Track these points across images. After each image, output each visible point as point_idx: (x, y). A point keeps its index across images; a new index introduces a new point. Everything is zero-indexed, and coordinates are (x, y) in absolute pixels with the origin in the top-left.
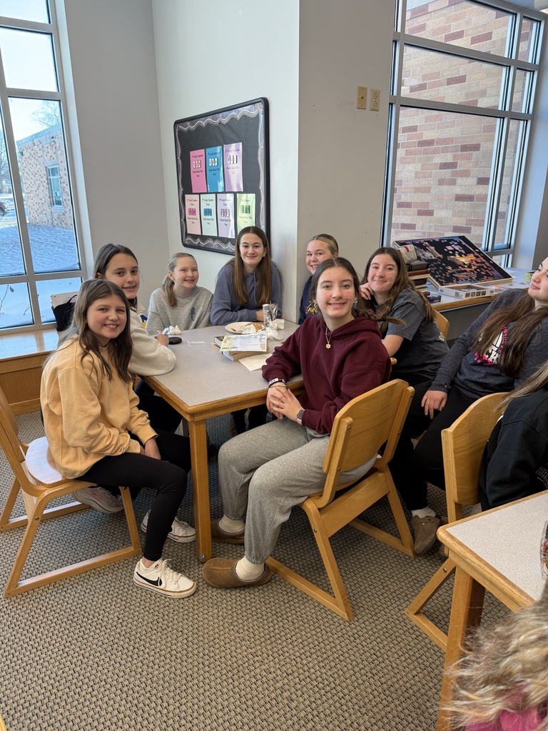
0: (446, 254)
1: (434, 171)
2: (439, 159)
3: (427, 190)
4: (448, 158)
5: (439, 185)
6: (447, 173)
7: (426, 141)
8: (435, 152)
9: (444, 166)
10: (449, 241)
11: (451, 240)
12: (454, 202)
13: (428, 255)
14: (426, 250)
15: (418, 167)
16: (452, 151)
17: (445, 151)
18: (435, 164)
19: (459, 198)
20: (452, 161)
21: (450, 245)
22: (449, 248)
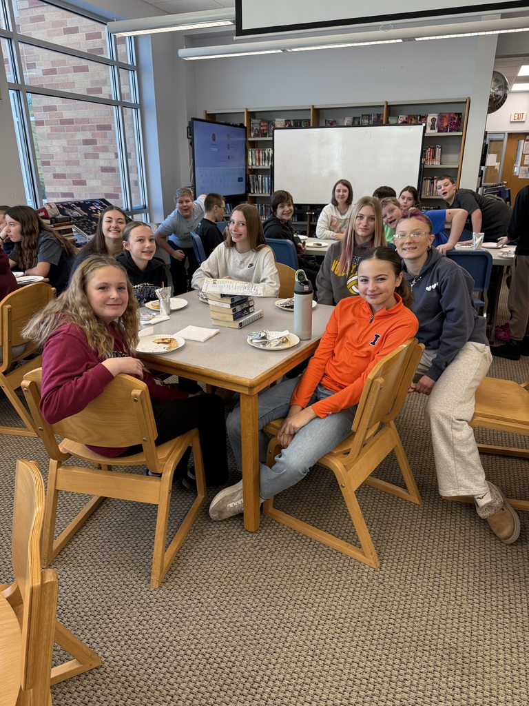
0: (91, 212)
1: (79, 147)
2: (80, 136)
3: (77, 163)
4: (88, 135)
5: (85, 158)
6: (89, 148)
7: (67, 120)
8: (76, 130)
9: (86, 142)
10: (92, 203)
11: (93, 202)
12: (101, 173)
13: (76, 213)
14: (73, 209)
15: (64, 143)
16: (90, 130)
17: (83, 129)
18: (79, 141)
19: (105, 170)
20: (92, 138)
21: (93, 206)
22: (93, 208)
